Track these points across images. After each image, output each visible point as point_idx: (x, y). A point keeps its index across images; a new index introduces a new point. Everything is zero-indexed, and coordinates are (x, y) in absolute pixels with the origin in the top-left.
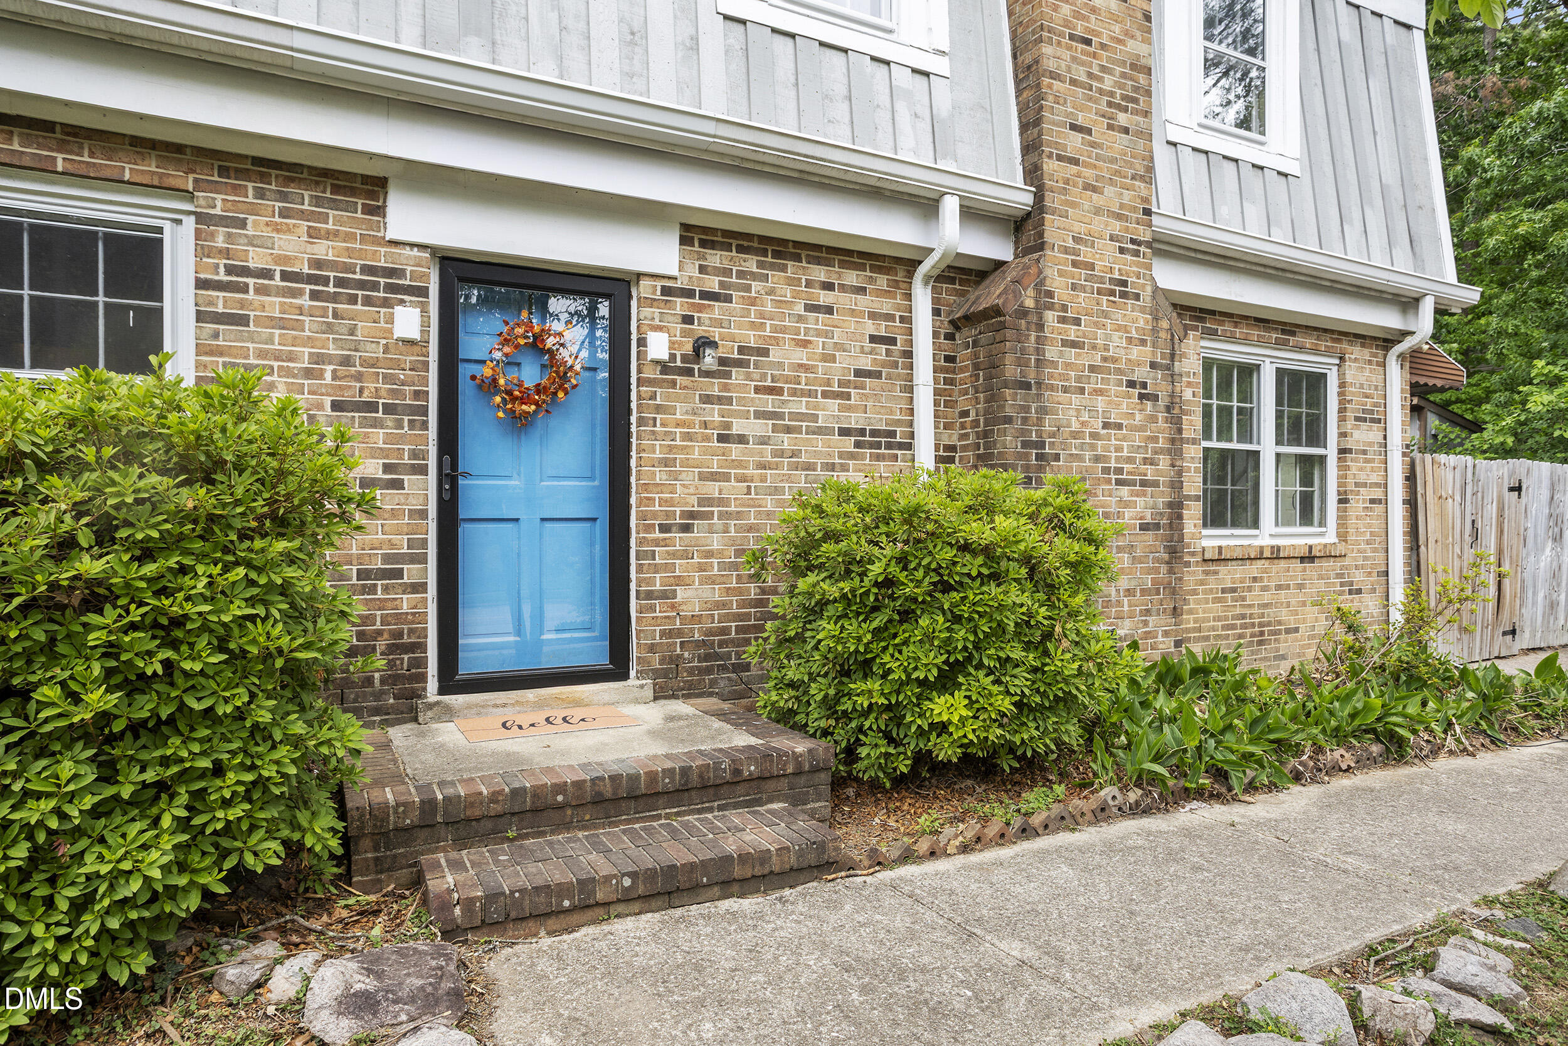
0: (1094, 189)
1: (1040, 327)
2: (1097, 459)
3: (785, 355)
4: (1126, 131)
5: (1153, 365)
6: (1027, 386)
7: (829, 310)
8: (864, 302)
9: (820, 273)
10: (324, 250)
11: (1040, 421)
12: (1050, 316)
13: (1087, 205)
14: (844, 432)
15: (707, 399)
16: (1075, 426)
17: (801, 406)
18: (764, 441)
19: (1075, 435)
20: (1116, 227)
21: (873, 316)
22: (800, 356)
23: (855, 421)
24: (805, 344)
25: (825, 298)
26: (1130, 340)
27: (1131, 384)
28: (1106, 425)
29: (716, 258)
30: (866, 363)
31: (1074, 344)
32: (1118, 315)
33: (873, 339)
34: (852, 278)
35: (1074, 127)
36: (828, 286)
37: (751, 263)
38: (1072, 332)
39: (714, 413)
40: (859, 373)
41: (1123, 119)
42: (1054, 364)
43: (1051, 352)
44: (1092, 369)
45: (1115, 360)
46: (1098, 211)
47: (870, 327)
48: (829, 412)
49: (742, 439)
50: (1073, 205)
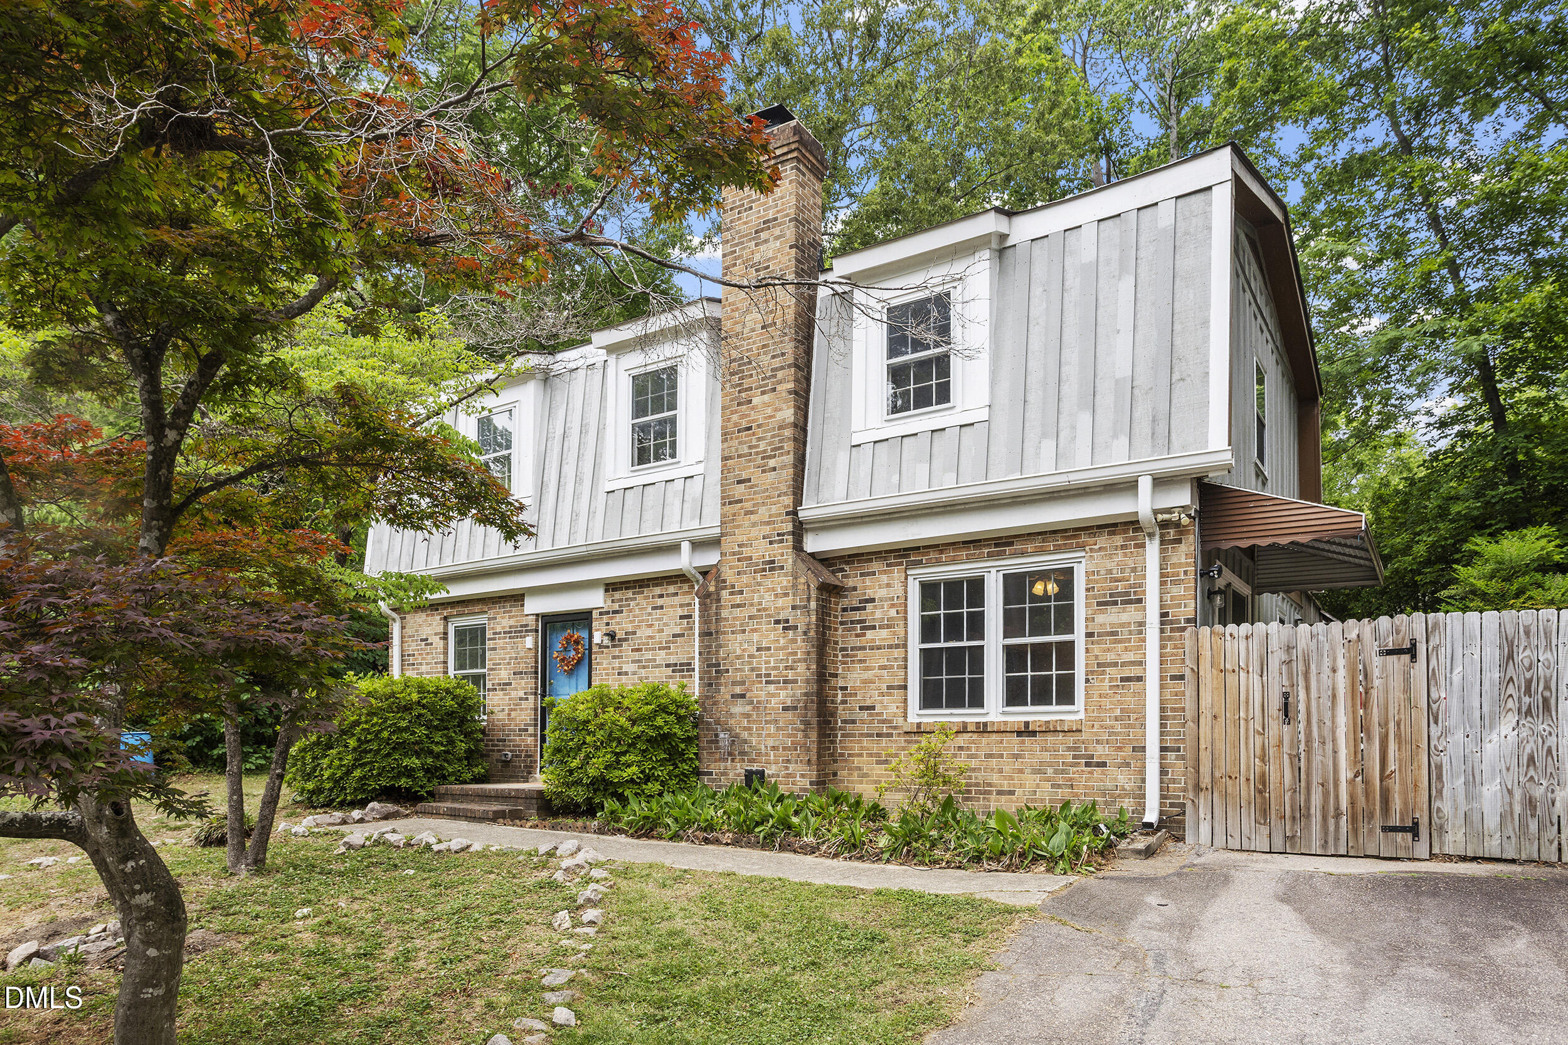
0: (752, 513)
1: (719, 600)
2: (752, 670)
3: (643, 633)
4: (774, 469)
5: (794, 608)
6: (711, 634)
7: (662, 607)
8: (677, 600)
9: (658, 591)
10: (512, 622)
11: (717, 652)
12: (725, 594)
13: (747, 523)
14: (668, 666)
15: (614, 657)
16: (739, 652)
17: (649, 655)
18: (634, 673)
19: (738, 658)
20: (767, 530)
21: (681, 606)
22: (649, 632)
23: (673, 660)
24: (651, 626)
25: (660, 602)
26: (776, 595)
27: (777, 622)
28: (758, 650)
29: (618, 595)
30: (677, 630)
31: (739, 606)
32: (768, 583)
33: (681, 617)
34: (672, 589)
35: (739, 482)
36: (661, 596)
37: (630, 594)
38: (738, 599)
39: (616, 663)
40: (674, 636)
41: (772, 463)
42: (727, 619)
43: (724, 613)
44: (750, 617)
45: (765, 609)
46: (754, 525)
47: (680, 612)
48: (661, 657)
49: (626, 673)
50: (738, 527)
